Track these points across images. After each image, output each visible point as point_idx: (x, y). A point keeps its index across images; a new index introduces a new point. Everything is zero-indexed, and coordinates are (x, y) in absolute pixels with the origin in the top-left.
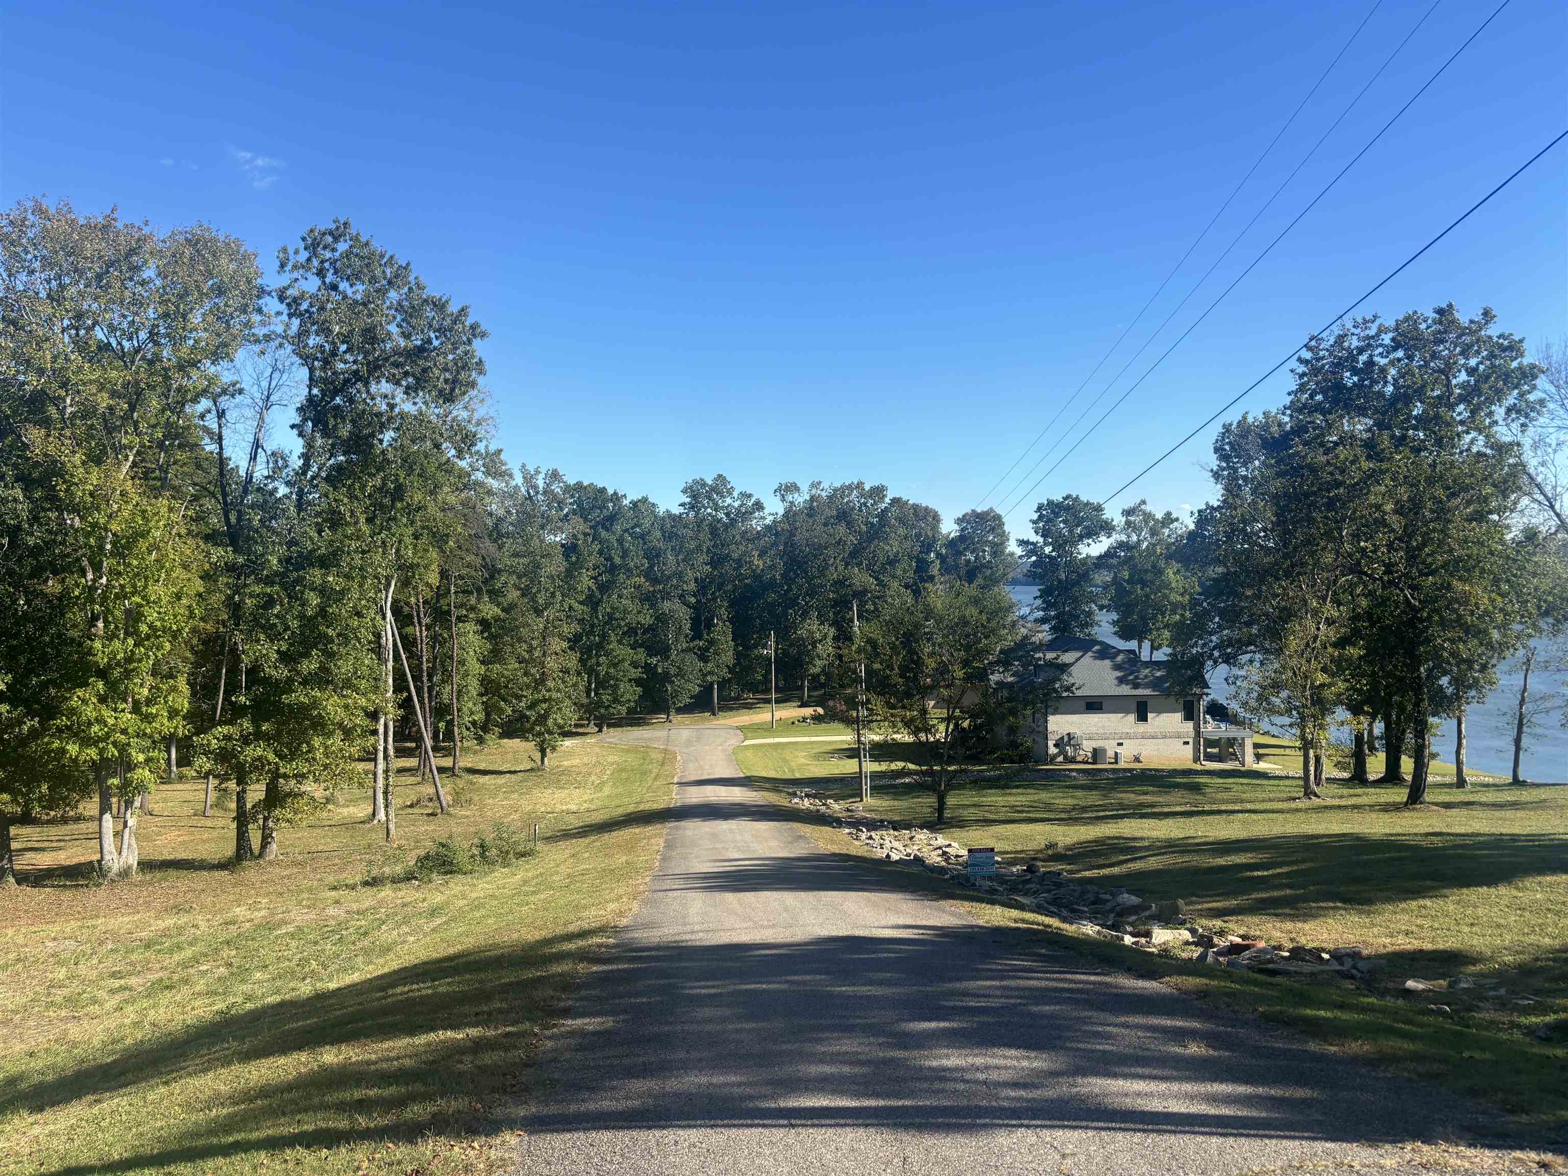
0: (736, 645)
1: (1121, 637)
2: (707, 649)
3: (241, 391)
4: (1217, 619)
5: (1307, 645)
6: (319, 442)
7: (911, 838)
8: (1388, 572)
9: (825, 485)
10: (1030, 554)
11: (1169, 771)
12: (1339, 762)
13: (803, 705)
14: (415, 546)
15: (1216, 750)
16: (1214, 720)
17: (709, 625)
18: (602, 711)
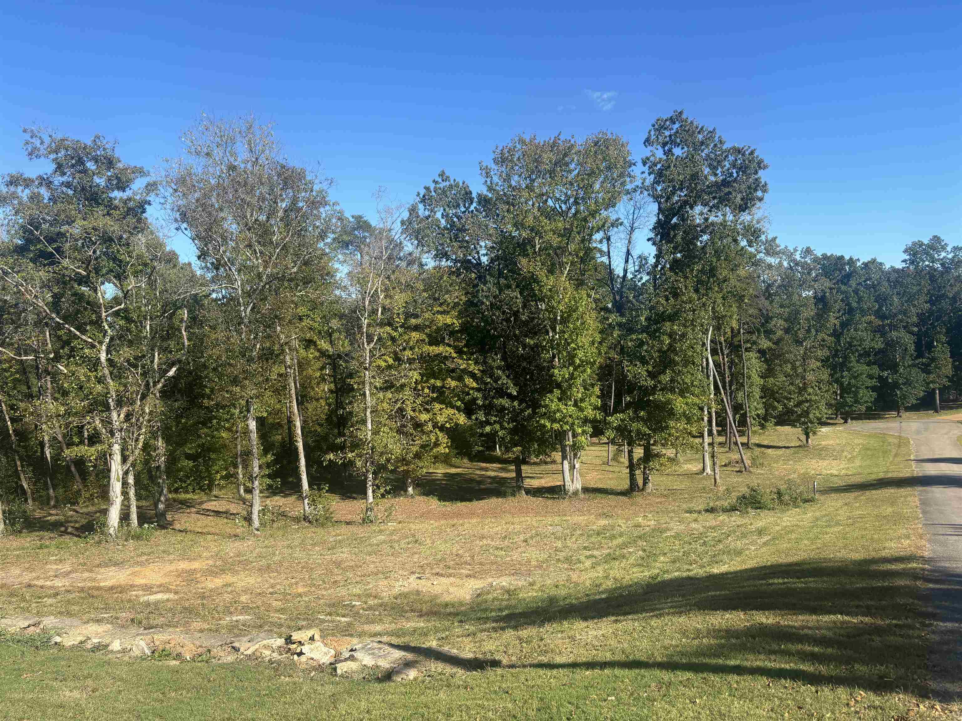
2: (929, 365)
3: (621, 224)
6: (665, 246)
14: (724, 304)
18: (847, 408)
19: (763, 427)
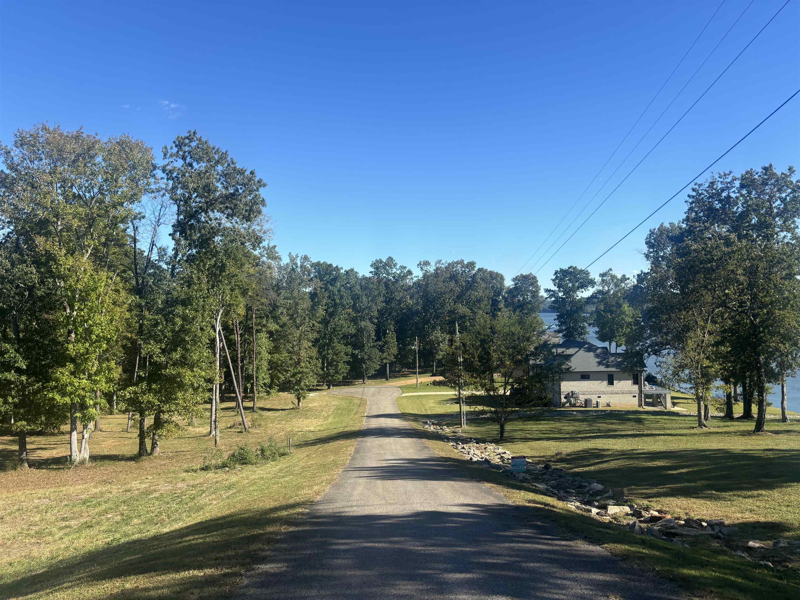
0: (399, 344)
1: (600, 340)
2: (383, 346)
3: (144, 217)
4: (649, 332)
5: (698, 345)
6: (183, 242)
7: (485, 448)
8: (741, 306)
9: (443, 262)
10: (550, 297)
11: (625, 411)
12: (718, 408)
13: (433, 375)
14: (231, 295)
15: (651, 400)
16: (649, 384)
17: (385, 333)
18: (330, 378)
19: (268, 393)
